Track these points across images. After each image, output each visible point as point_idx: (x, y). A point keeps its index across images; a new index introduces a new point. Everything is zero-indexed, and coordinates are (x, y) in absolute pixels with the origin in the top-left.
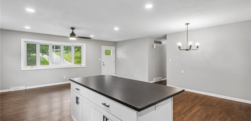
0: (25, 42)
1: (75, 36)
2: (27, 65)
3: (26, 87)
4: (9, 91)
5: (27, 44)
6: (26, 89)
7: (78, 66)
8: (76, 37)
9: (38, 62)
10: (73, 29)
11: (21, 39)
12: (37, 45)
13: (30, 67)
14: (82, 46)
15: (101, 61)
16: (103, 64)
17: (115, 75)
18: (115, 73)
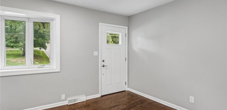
15: (98, 56)
16: (103, 63)
17: (128, 87)
18: (128, 83)
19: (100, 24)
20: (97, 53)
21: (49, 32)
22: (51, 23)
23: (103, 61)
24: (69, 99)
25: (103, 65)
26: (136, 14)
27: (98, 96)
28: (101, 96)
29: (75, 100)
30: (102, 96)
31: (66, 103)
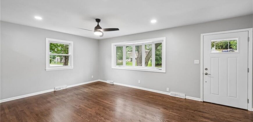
0: (115, 45)
2: (117, 65)
3: (114, 83)
5: (117, 47)
11: (112, 44)
12: (123, 47)
15: (199, 64)
20: (199, 62)
22: (162, 42)
23: (206, 69)
25: (207, 73)
28: (202, 101)
29: (176, 95)
30: (204, 102)
31: (169, 94)
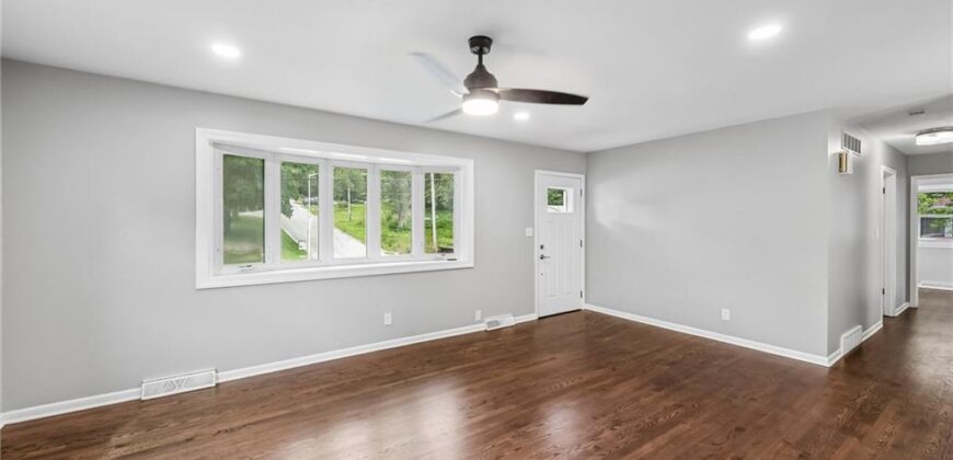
0: (216, 145)
1: (495, 85)
2: (226, 262)
3: (220, 374)
4: (137, 397)
5: (225, 156)
6: (217, 385)
7: (442, 262)
8: (498, 96)
9: (273, 242)
10: (480, 44)
11: (198, 130)
12: (266, 163)
13: (235, 268)
14: (458, 169)
15: (532, 238)
16: (542, 252)
17: (586, 302)
18: (586, 294)
19: (537, 172)
20: (532, 231)
21: (451, 194)
22: (456, 173)
23: (541, 248)
24: (487, 320)
25: (542, 255)
26: (604, 151)
27: (533, 317)
28: (538, 318)
29: (497, 323)
30: (540, 318)
31: (482, 327)
